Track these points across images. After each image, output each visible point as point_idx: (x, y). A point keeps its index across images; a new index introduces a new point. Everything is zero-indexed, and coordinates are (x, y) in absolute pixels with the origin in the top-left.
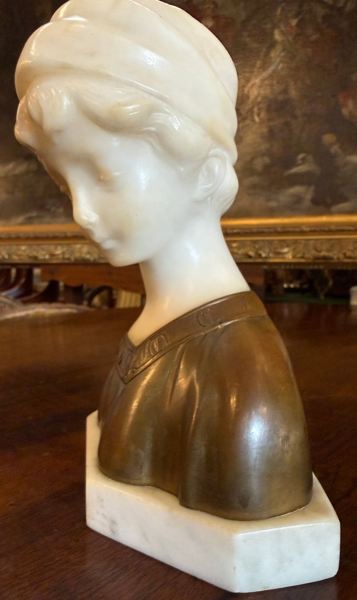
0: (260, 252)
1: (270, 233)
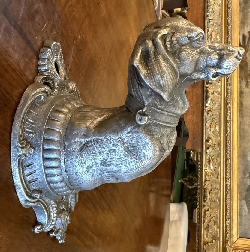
0: (210, 149)
1: (226, 155)
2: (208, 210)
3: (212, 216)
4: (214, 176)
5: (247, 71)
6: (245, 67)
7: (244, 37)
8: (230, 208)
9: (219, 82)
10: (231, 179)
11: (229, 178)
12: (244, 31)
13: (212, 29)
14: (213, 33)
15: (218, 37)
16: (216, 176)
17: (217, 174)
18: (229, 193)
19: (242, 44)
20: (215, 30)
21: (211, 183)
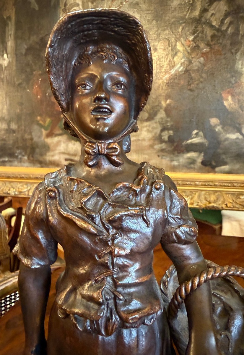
2: (226, 205)
3: (231, 201)
4: (194, 197)
8: (223, 183)
10: (196, 181)
11: (195, 183)
16: (193, 195)
17: (191, 193)
18: (209, 183)
21: (201, 200)
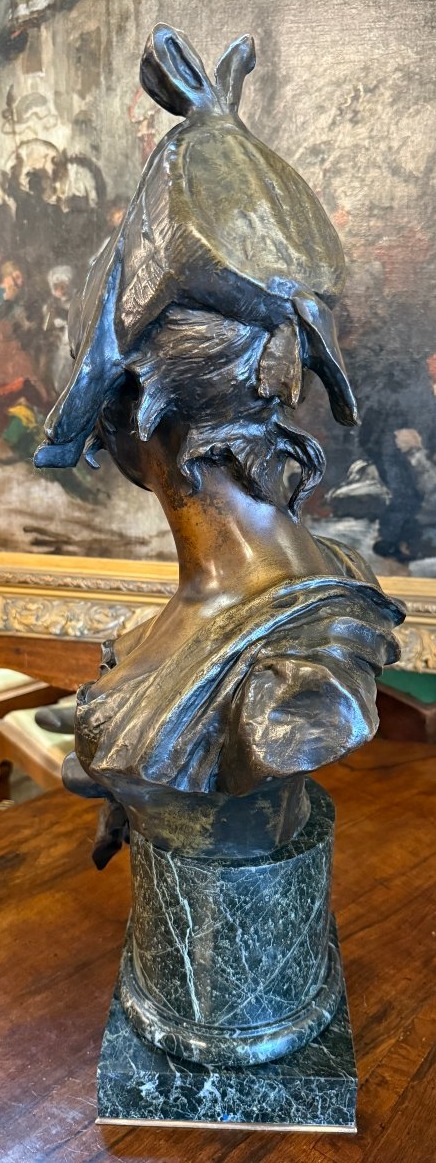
5: (112, 541)
6: (104, 545)
7: (37, 543)
9: (134, 612)
12: (23, 542)
13: (16, 621)
14: (25, 622)
15: (33, 607)
19: (52, 549)
20: (18, 616)
